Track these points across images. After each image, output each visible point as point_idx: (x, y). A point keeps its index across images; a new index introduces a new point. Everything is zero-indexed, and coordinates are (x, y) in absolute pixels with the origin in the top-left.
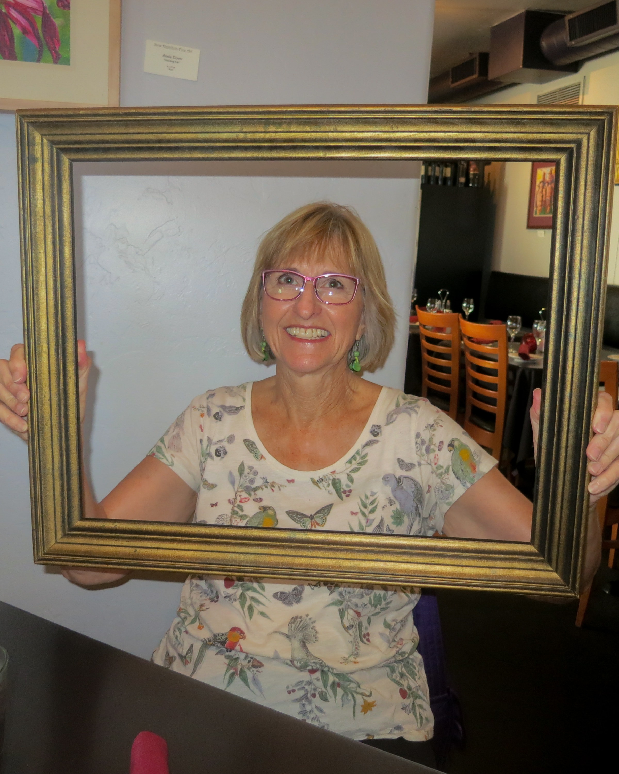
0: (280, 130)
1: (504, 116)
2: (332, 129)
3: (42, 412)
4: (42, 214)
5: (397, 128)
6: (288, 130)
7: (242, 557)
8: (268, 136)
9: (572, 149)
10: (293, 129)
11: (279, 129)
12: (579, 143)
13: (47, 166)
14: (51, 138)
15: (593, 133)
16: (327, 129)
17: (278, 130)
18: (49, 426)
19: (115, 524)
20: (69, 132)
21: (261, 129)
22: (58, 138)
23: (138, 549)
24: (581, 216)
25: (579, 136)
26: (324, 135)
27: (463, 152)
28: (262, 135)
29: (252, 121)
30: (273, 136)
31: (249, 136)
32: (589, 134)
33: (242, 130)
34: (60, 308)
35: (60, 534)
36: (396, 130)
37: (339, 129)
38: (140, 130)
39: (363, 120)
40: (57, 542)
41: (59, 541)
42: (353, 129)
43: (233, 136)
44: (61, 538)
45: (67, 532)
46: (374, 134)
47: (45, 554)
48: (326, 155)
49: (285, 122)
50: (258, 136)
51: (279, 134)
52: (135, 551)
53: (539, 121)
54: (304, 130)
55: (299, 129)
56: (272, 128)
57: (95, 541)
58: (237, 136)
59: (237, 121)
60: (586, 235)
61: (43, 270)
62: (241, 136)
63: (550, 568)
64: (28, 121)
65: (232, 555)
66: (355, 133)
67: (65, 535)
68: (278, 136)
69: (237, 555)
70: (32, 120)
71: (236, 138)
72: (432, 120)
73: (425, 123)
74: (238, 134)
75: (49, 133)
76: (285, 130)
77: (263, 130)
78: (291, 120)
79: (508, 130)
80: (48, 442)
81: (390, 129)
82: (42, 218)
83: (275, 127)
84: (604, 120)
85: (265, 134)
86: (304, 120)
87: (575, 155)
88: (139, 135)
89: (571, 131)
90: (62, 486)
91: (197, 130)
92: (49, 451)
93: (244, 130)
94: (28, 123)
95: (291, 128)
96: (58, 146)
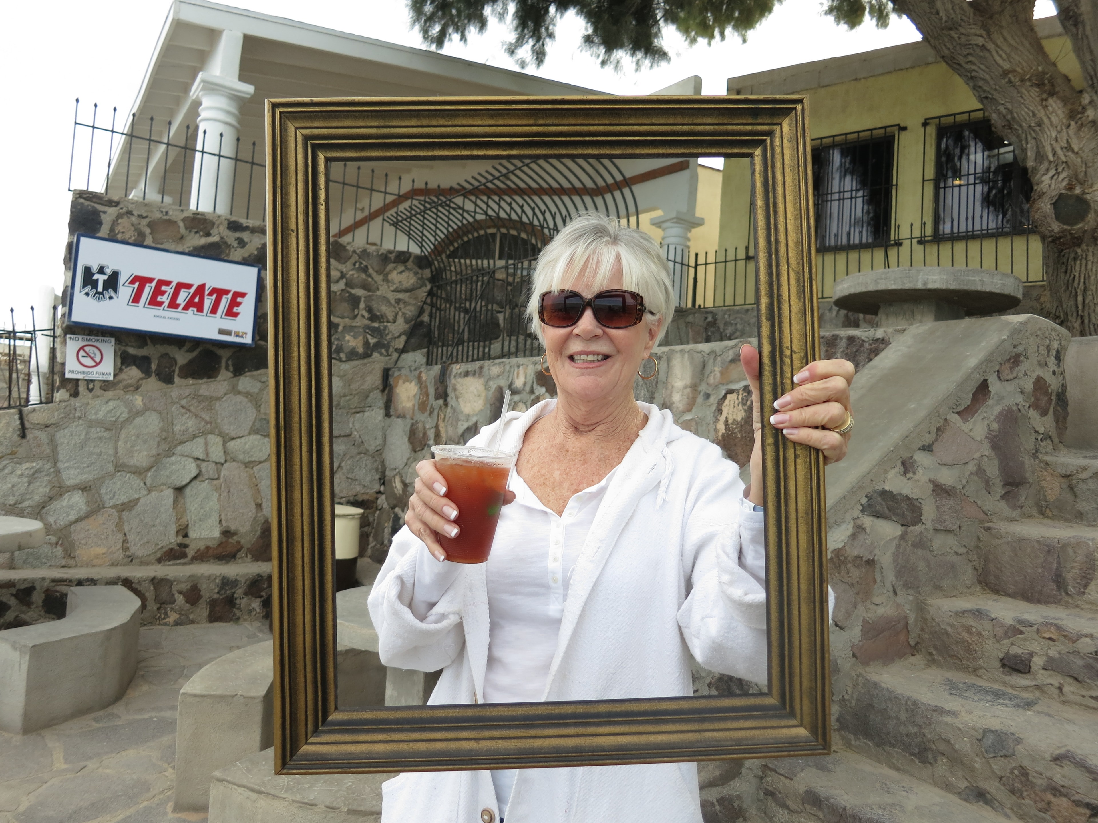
1: (818, 638)
3: (463, 116)
4: (695, 122)
7: (295, 365)
12: (791, 716)
13: (749, 128)
18: (446, 123)
19: (324, 203)
23: (294, 234)
25: (798, 716)
31: (788, 361)
33: (795, 353)
37: (799, 461)
40: (296, 128)
41: (297, 130)
43: (787, 343)
44: (302, 135)
52: (293, 231)
58: (787, 347)
61: (633, 121)
62: (788, 352)
65: (297, 354)
69: (296, 359)
74: (789, 348)
75: (784, 133)
80: (425, 122)
81: (800, 515)
82: (690, 122)
84: (818, 742)
87: (777, 713)
93: (794, 355)
94: (795, 108)
96: (768, 142)
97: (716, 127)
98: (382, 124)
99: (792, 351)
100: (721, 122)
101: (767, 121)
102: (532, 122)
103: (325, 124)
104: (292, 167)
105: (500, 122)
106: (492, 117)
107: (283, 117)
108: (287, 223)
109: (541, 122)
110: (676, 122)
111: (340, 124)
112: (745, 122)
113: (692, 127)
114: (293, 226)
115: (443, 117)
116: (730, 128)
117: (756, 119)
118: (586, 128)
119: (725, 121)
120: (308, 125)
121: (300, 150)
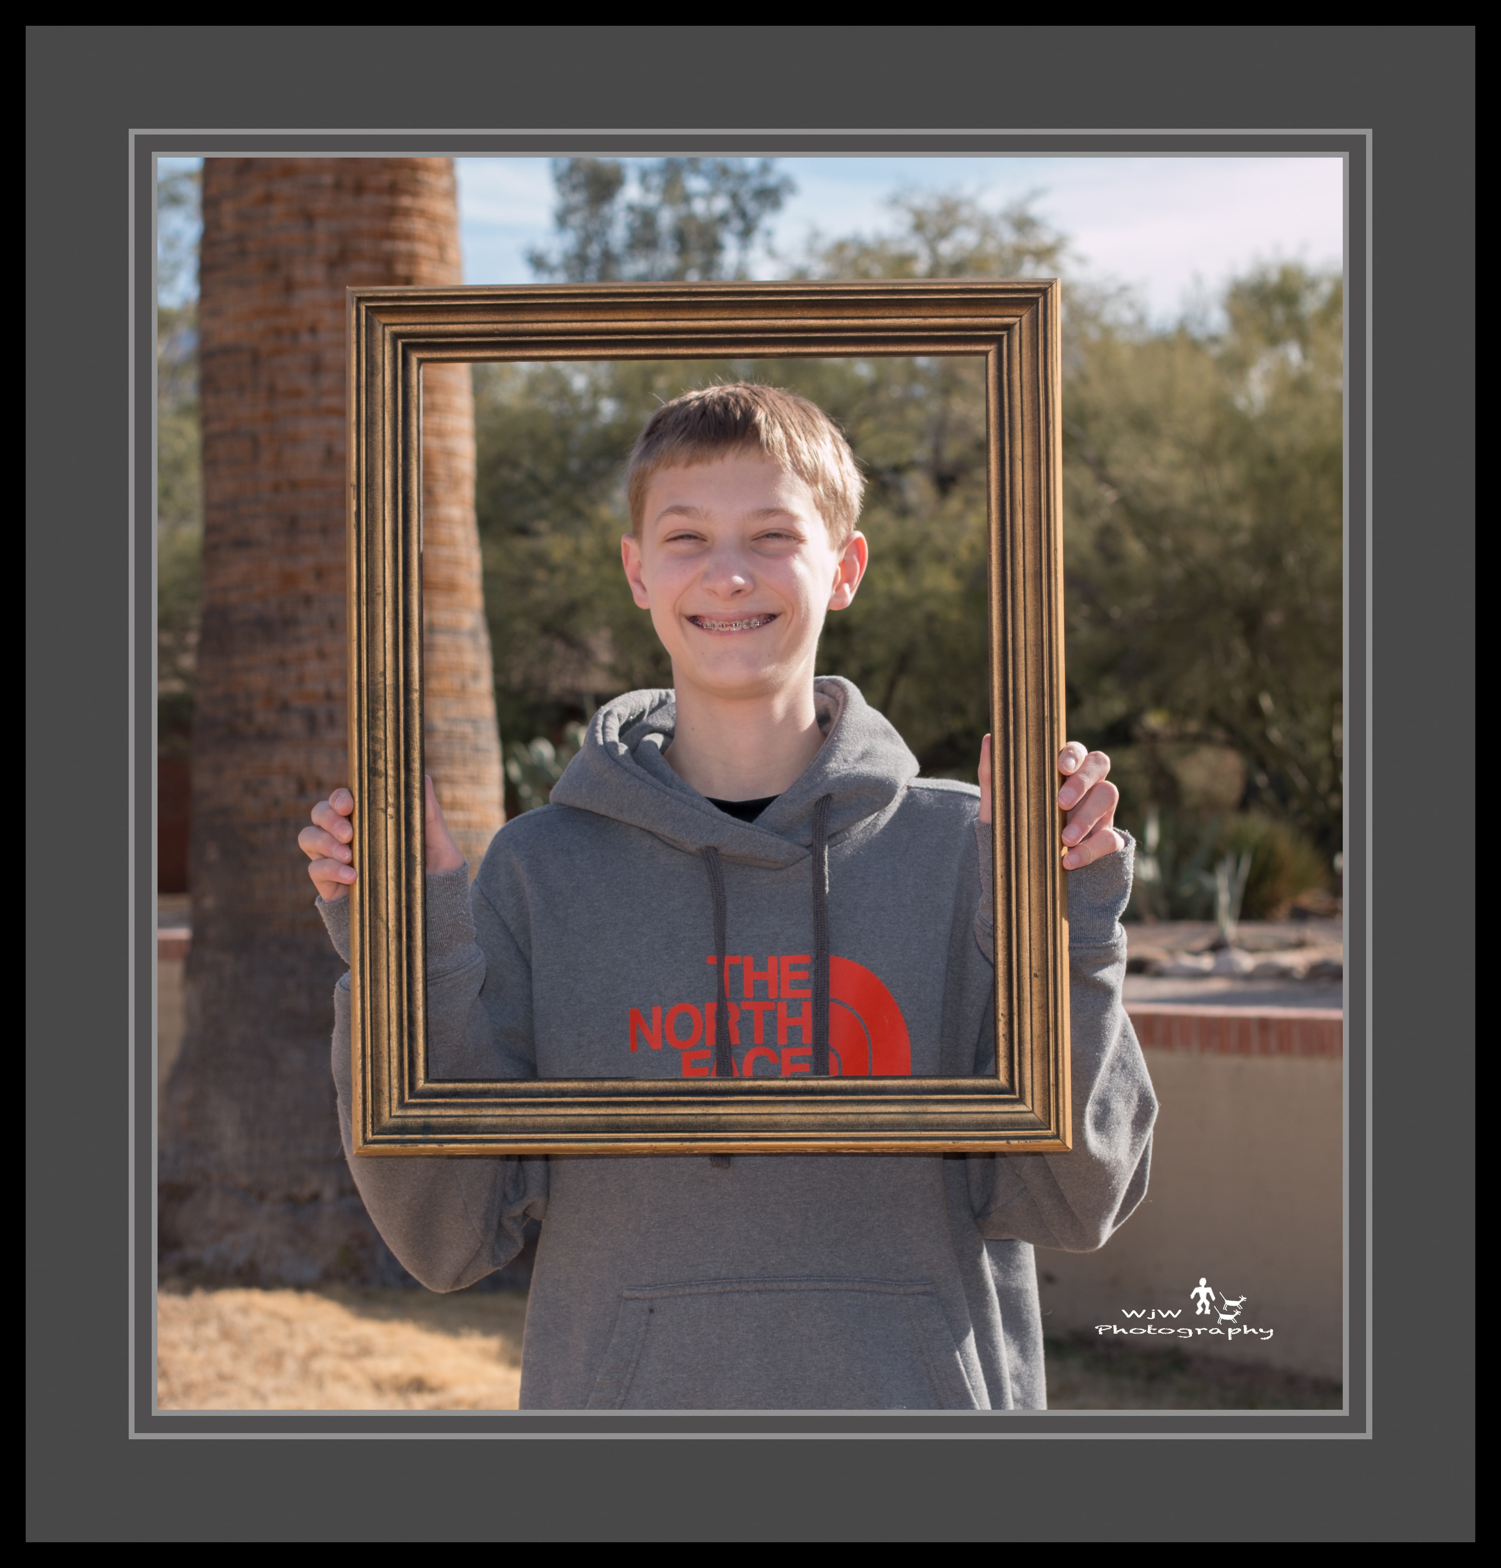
0: (383, 753)
1: (363, 439)
2: (382, 679)
3: (814, 1125)
4: (507, 1119)
5: (379, 587)
6: (383, 743)
8: (391, 772)
9: (404, 345)
10: (381, 735)
11: (381, 756)
12: (396, 336)
13: (434, 1112)
14: (395, 1103)
15: (384, 320)
16: (381, 686)
17: (383, 757)
18: (836, 1117)
19: (1000, 1017)
20: (386, 1072)
21: (382, 781)
22: (395, 1092)
23: (1034, 971)
24: (495, 326)
25: (388, 337)
26: (390, 690)
27: (410, 495)
28: (390, 781)
29: (372, 793)
30: (390, 766)
31: (391, 800)
32: (385, 325)
33: (382, 809)
34: (650, 1099)
35: (1018, 1106)
36: (381, 589)
37: (381, 669)
38: (384, 961)
39: (369, 635)
40: (1032, 1112)
41: (1031, 1108)
42: (382, 649)
43: (391, 823)
44: (1025, 1104)
45: (1017, 1096)
46: (387, 619)
47: (1049, 1129)
48: (416, 690)
49: (373, 746)
50: (391, 787)
51: (388, 756)
52: (1036, 975)
53: (369, 393)
54: (382, 719)
55: (382, 726)
56: (381, 765)
57: (1027, 1046)
58: (392, 817)
59: (371, 815)
60: (521, 317)
62: (391, 811)
63: (1017, 326)
64: (370, 1133)
66: (387, 646)
67: (1021, 1100)
68: (390, 757)
69: (1032, 809)
70: (369, 1126)
71: (394, 819)
72: (369, 539)
73: (372, 549)
74: (388, 816)
75: (388, 1103)
76: (383, 747)
77: (383, 779)
78: (370, 736)
79: (380, 434)
80: (863, 1118)
81: (381, 597)
82: (513, 1119)
83: (379, 761)
84: (367, 308)
85: (388, 776)
86: (370, 717)
87: (413, 340)
88: (390, 965)
89: (381, 349)
90: (938, 1102)
91: (383, 875)
92: (879, 1118)
93: (383, 806)
94: (373, 1134)
95: (381, 739)
96: (407, 1096)
97: (478, 1113)
98: (919, 1116)
99: (386, 812)
100: (472, 1119)
101: (410, 1120)
102: (724, 1118)
103: (994, 1116)
104: (1036, 1058)
105: (764, 1118)
106: (776, 1124)
107: (1047, 1124)
108: (1042, 985)
109: (712, 1118)
110: (533, 1119)
111: (975, 1116)
112: (440, 1119)
113: (510, 1113)
114: (1036, 981)
115: (840, 1124)
116: (460, 1112)
117: (425, 1123)
118: (653, 1110)
119: (467, 1119)
120: (1017, 1116)
121: (1028, 1083)
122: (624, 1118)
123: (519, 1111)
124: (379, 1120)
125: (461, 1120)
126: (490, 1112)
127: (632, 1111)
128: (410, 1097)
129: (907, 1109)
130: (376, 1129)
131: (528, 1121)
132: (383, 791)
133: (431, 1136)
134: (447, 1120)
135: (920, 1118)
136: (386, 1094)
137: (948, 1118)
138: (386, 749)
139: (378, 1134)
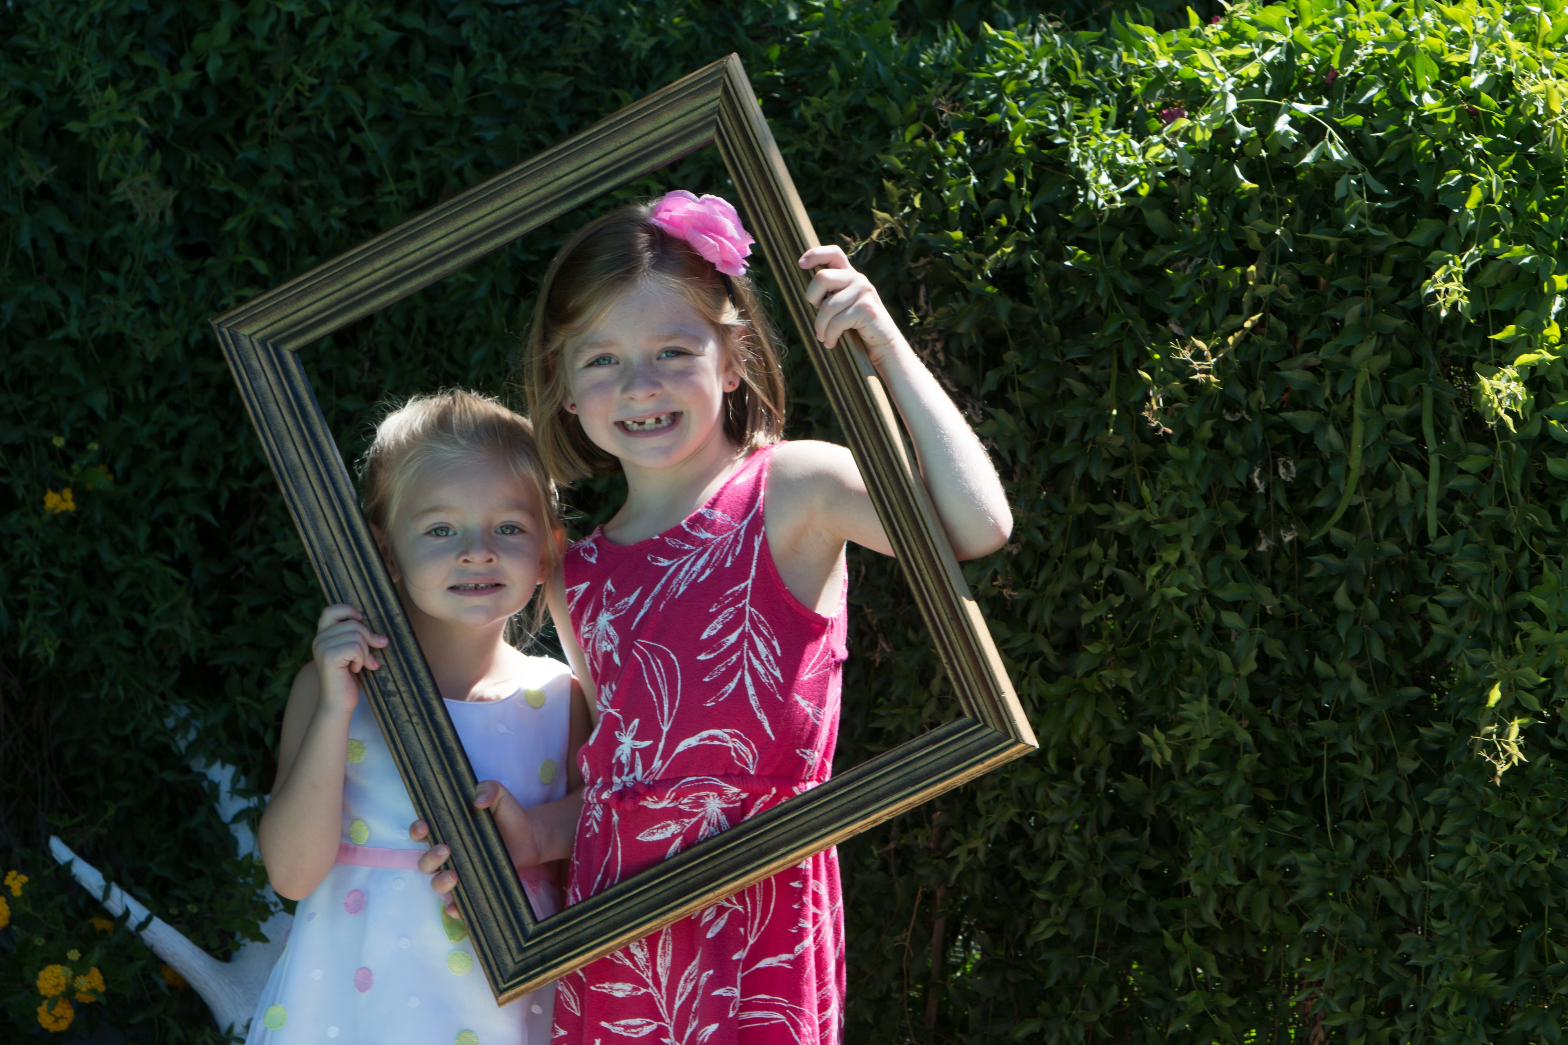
0: (389, 676)
8: (402, 689)
9: (273, 345)
11: (388, 679)
14: (515, 952)
15: (246, 331)
17: (391, 679)
20: (496, 929)
21: (397, 699)
22: (512, 943)
29: (392, 712)
30: (400, 683)
32: (250, 336)
35: (988, 731)
42: (354, 594)
50: (408, 700)
51: (395, 676)
53: (258, 395)
57: (971, 680)
59: (399, 730)
63: (721, 105)
64: (502, 983)
67: (986, 725)
68: (398, 676)
70: (499, 979)
71: (421, 725)
77: (398, 696)
79: (281, 424)
83: (389, 683)
85: (402, 693)
91: (430, 773)
122: (690, 882)
123: (610, 914)
124: (506, 971)
125: (568, 941)
126: (588, 924)
127: (694, 873)
128: (527, 941)
129: (900, 773)
130: (506, 977)
131: (618, 918)
132: (402, 706)
133: (549, 964)
134: (557, 946)
135: (912, 776)
136: (504, 946)
137: (933, 765)
138: (390, 671)
139: (509, 981)
